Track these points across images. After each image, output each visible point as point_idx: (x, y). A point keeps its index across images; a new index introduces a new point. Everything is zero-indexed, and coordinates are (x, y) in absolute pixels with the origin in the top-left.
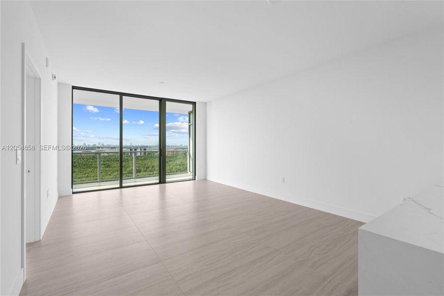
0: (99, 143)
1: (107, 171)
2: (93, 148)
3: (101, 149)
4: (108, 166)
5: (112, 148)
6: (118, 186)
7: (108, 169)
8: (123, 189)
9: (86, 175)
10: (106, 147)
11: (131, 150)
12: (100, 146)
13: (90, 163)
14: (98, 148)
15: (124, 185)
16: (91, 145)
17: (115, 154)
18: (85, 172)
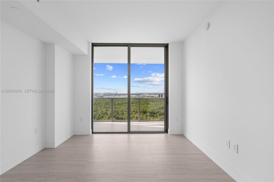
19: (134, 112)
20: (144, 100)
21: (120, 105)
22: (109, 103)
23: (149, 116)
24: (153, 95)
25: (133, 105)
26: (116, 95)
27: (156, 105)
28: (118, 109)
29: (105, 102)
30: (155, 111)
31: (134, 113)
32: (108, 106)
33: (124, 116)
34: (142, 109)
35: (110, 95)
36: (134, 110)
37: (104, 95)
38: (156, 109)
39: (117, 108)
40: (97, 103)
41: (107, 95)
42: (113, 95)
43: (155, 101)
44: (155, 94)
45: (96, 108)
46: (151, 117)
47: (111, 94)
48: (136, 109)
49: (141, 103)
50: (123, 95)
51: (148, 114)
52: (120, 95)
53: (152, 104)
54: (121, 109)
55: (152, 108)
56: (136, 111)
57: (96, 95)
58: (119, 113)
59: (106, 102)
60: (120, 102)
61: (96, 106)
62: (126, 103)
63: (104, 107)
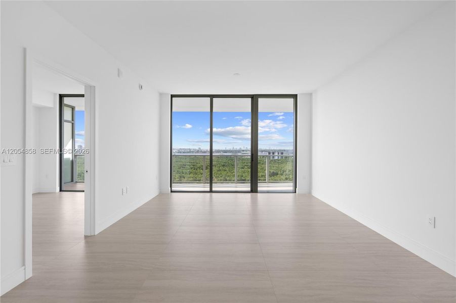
0: (244, 147)
2: (239, 151)
6: (208, 189)
8: (214, 194)
11: (269, 153)
14: (243, 151)
15: (214, 189)
16: (238, 148)
22: (185, 165)
25: (224, 169)
26: (198, 152)
29: (179, 163)
32: (184, 171)
35: (188, 152)
37: (179, 152)
41: (184, 152)
42: (193, 152)
44: (262, 151)
52: (204, 152)
59: (181, 163)
63: (178, 171)
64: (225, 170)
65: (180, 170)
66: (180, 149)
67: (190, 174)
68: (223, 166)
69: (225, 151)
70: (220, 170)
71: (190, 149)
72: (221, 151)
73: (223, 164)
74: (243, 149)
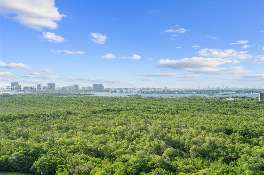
0: (223, 86)
1: (234, 118)
2: (217, 92)
3: (225, 93)
4: (236, 113)
5: (237, 92)
7: (235, 116)
9: (213, 121)
10: (231, 91)
11: (261, 94)
12: (223, 89)
13: (216, 108)
14: (223, 91)
16: (215, 88)
17: (242, 99)
18: (211, 118)
19: (204, 129)
20: (225, 105)
21: (172, 114)
22: (150, 108)
23: (239, 140)
24: (247, 94)
25: (200, 114)
26: (164, 92)
27: (254, 115)
28: (170, 122)
29: (143, 106)
30: (253, 131)
31: (203, 131)
32: (149, 115)
33: (183, 136)
34: (221, 124)
35: (152, 93)
36: (204, 125)
37: (141, 92)
38: (255, 126)
39: (168, 119)
40: (128, 108)
41: (147, 93)
42: (158, 92)
43: (252, 107)
44: (250, 92)
45: (126, 117)
46: (244, 143)
47: (154, 92)
48: (207, 124)
49: (219, 111)
50: (179, 92)
51: (238, 136)
52: (172, 92)
53: (244, 113)
54: (176, 122)
55: (245, 123)
56: (207, 127)
57: (126, 92)
58: (172, 130)
59: (145, 105)
60: (172, 108)
61: (126, 114)
62: (185, 110)
63: (142, 115)
64: (201, 116)
65: (145, 114)
66: (143, 88)
67: (156, 119)
68: (198, 110)
69: (199, 92)
70: (194, 116)
71: (154, 89)
72: (194, 91)
73: (197, 107)
74: (221, 88)
